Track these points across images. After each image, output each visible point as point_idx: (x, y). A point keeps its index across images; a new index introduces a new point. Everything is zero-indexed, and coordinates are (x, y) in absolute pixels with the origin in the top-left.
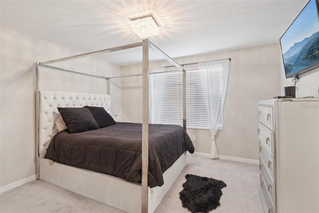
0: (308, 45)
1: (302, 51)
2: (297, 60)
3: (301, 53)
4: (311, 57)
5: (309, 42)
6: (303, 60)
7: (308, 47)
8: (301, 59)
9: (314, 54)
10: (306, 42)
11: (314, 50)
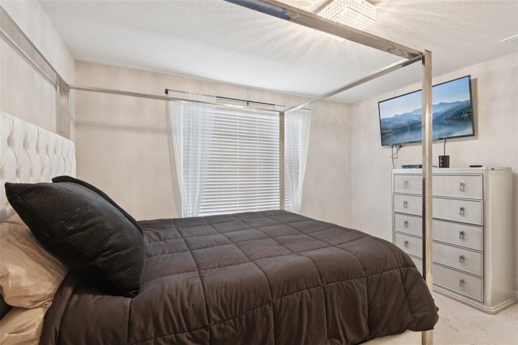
0: (458, 107)
1: (448, 111)
2: (438, 119)
3: (446, 113)
4: (457, 118)
5: (461, 106)
6: (445, 119)
7: (457, 109)
8: (443, 119)
9: (462, 116)
10: (457, 105)
11: (464, 113)
